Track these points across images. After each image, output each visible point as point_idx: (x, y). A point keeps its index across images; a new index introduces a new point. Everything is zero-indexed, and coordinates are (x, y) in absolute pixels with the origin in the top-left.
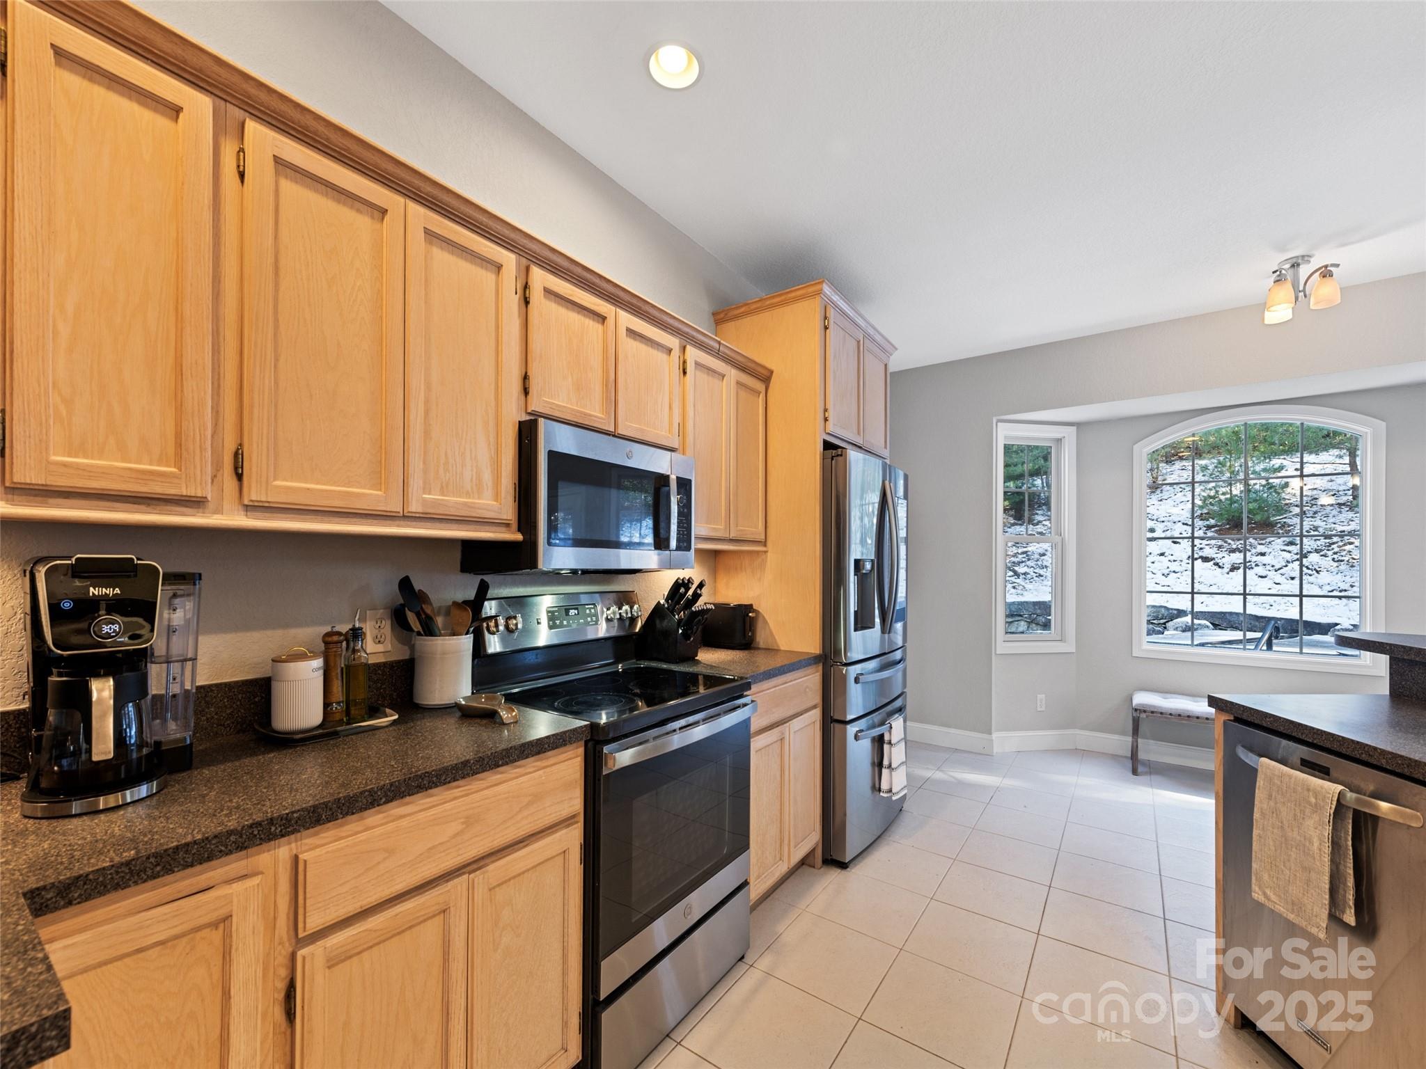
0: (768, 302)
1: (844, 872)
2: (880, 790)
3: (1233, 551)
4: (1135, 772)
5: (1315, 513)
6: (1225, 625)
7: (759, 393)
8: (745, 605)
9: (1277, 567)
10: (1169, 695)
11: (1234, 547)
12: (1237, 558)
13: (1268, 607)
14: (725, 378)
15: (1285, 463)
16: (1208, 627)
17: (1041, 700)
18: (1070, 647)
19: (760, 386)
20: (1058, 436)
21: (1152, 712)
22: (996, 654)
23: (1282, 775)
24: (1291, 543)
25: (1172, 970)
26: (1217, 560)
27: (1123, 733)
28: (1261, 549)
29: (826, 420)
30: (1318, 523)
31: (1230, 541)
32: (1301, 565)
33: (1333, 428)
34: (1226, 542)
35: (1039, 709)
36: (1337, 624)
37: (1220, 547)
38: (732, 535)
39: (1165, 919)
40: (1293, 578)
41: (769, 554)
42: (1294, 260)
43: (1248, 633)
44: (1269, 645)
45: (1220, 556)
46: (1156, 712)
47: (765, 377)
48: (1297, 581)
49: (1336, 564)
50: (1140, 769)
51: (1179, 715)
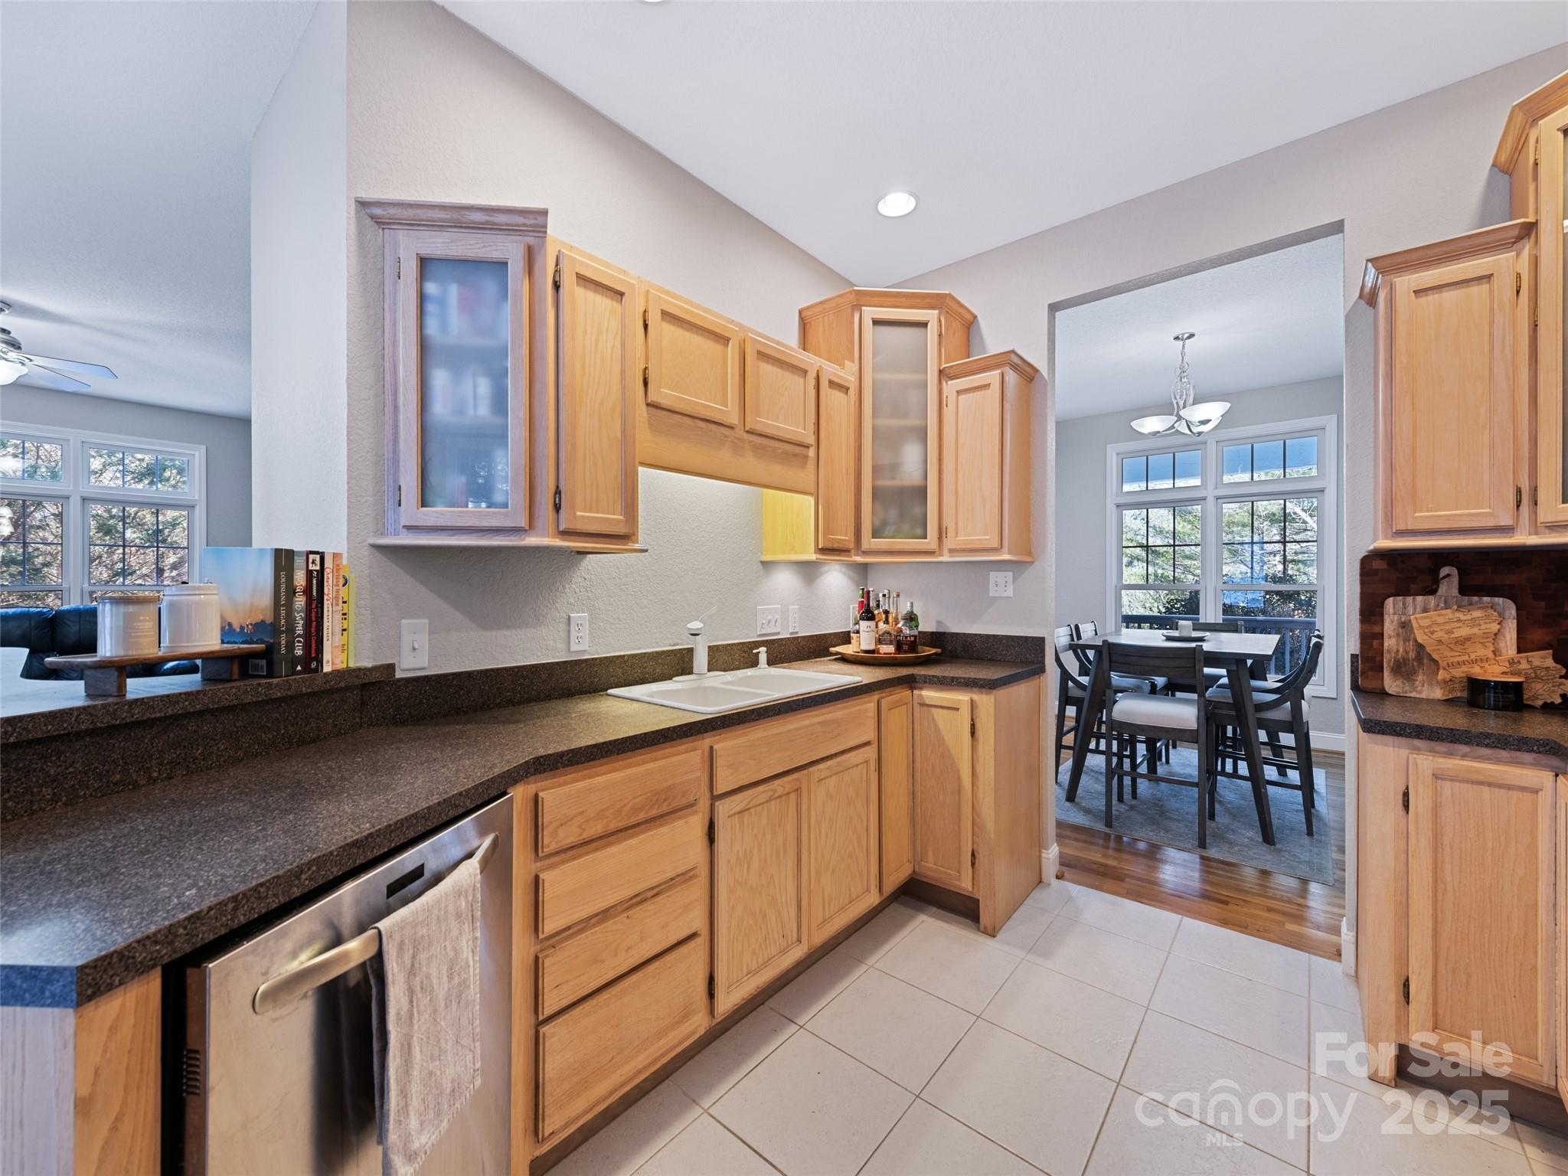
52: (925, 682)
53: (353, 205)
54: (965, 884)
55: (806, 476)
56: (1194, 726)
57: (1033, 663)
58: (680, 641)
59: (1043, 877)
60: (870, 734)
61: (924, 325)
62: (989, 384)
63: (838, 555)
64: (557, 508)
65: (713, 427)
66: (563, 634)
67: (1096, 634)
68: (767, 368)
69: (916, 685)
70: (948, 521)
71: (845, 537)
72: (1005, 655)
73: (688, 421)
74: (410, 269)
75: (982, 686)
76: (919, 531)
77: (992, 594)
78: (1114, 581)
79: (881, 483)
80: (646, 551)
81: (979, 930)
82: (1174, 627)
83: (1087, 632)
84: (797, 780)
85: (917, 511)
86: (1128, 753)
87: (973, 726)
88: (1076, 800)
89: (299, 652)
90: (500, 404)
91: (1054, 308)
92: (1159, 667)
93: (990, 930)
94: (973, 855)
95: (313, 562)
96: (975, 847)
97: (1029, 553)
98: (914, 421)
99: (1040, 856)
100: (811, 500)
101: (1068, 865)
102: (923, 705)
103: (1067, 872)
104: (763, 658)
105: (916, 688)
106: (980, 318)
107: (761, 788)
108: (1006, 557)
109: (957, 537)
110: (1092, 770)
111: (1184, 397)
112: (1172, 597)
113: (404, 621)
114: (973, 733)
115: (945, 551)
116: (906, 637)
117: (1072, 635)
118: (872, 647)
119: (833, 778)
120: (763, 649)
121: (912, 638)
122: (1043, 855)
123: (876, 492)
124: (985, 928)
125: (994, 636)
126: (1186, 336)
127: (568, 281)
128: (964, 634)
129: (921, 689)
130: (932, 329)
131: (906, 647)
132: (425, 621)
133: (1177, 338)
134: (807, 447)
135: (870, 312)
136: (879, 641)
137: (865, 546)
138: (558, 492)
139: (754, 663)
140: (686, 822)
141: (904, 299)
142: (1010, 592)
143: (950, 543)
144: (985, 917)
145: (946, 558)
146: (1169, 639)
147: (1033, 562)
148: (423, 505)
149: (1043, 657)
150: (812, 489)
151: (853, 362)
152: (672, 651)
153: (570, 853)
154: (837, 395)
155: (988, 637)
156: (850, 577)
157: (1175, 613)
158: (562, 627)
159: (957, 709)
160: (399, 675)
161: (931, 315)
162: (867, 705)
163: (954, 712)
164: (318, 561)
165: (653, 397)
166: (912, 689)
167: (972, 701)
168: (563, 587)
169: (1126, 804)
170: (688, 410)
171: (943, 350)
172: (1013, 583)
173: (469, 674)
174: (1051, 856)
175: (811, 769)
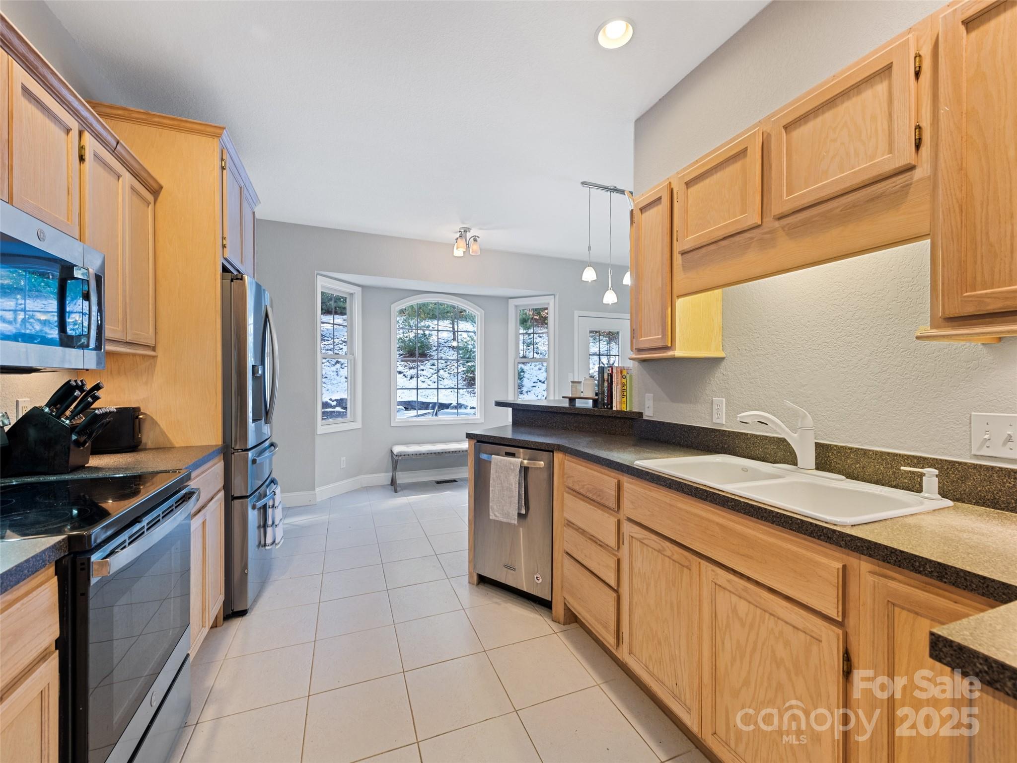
0: (156, 119)
1: (245, 618)
2: (265, 545)
3: (411, 368)
4: (396, 491)
5: (441, 350)
6: (410, 408)
7: (148, 204)
8: (133, 408)
9: (429, 377)
10: (409, 445)
11: (411, 366)
12: (413, 372)
13: (426, 396)
14: (121, 179)
15: (430, 324)
16: (403, 409)
17: (343, 461)
18: (358, 425)
19: (150, 197)
20: (352, 292)
21: (404, 455)
22: (317, 435)
23: (501, 460)
24: (433, 365)
25: (448, 575)
26: (405, 373)
27: (386, 472)
28: (422, 367)
29: (224, 246)
30: (442, 355)
31: (409, 363)
32: (438, 376)
33: (464, 308)
34: (408, 363)
35: (342, 467)
36: (451, 404)
37: (405, 366)
38: (129, 338)
39: (436, 555)
40: (435, 382)
41: (159, 358)
42: (465, 229)
43: (419, 411)
44: (436, 414)
45: (405, 371)
46: (406, 455)
47: (156, 191)
48: (436, 384)
49: (449, 375)
50: (398, 489)
51: (416, 454)
66: (709, 410)
73: (713, 247)
89: (606, 401)
95: (609, 370)
132: (652, 395)
140: (609, 517)
153: (575, 493)
158: (709, 405)
160: (645, 418)
164: (610, 370)
165: (682, 248)
168: (710, 380)
170: (705, 241)
173: (663, 423)
175: (702, 561)
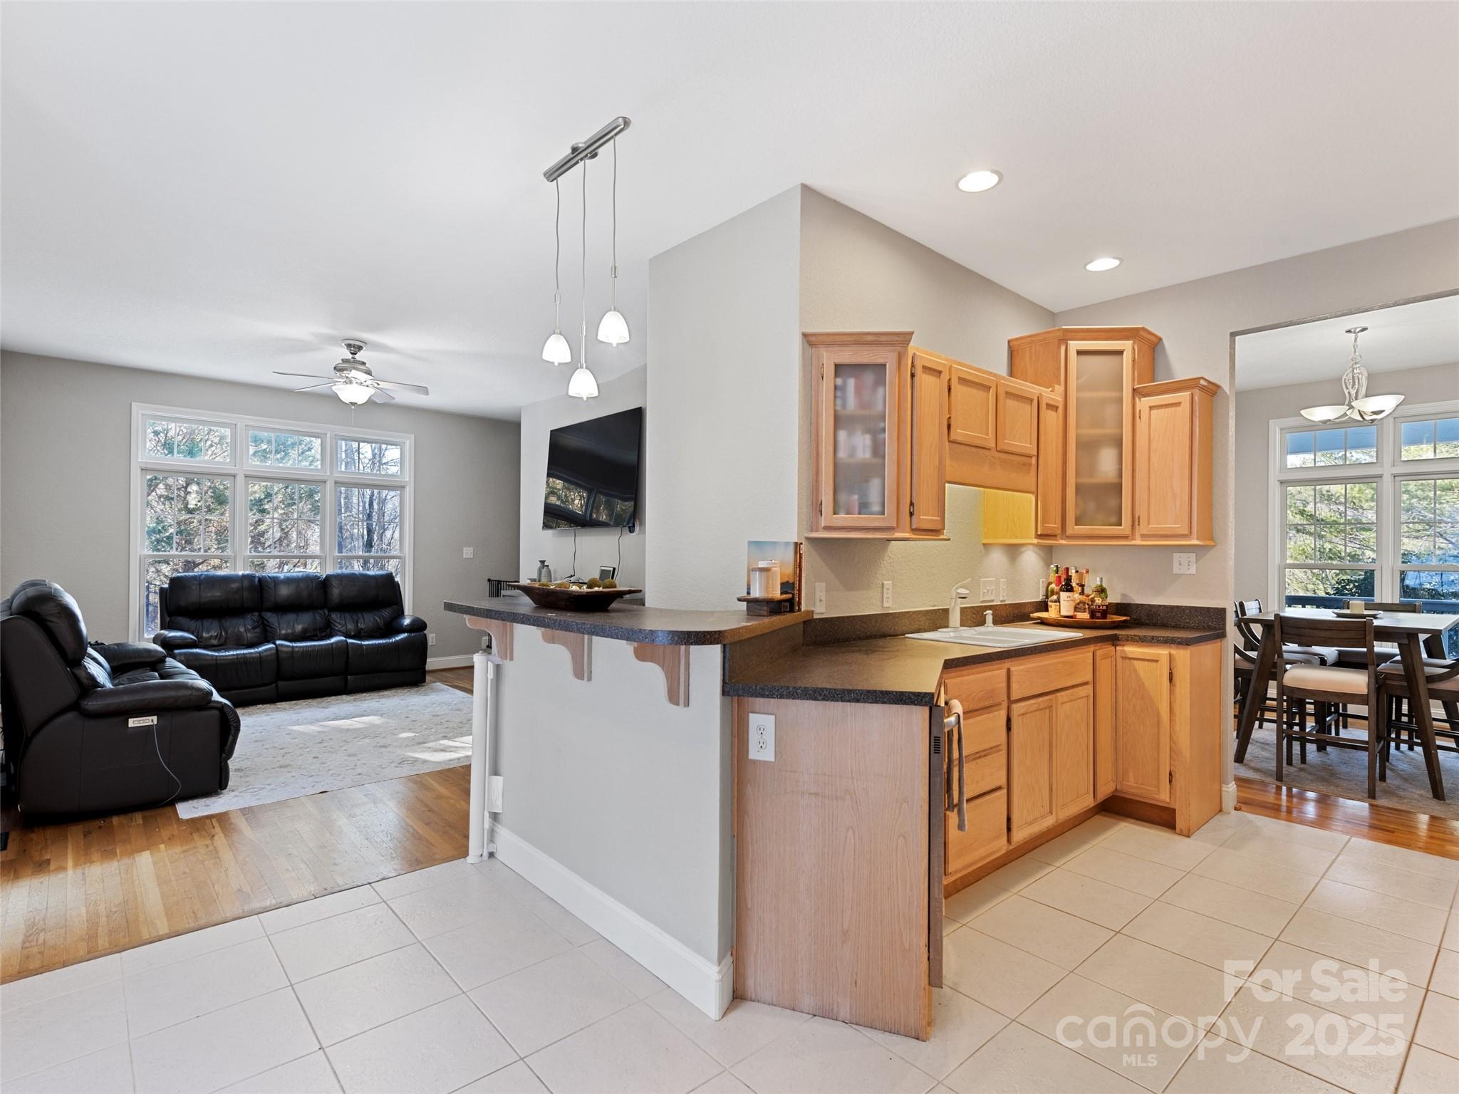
52: (1127, 640)
53: (801, 335)
54: (1163, 797)
55: (1029, 480)
56: (1365, 692)
57: (1215, 629)
58: (936, 603)
59: (1223, 806)
60: (1089, 677)
61: (1120, 353)
62: (1180, 403)
63: (1049, 539)
64: (911, 514)
65: (980, 450)
66: (880, 595)
67: (1260, 611)
68: (1011, 403)
69: (1119, 643)
70: (1141, 511)
71: (1055, 525)
72: (1189, 623)
73: (968, 449)
74: (829, 371)
75: (1180, 643)
76: (1114, 519)
77: (1175, 571)
78: (1277, 560)
79: (1085, 480)
80: (949, 540)
81: (1175, 833)
82: (1346, 605)
83: (1252, 610)
84: (1051, 700)
85: (1113, 503)
86: (1297, 721)
87: (1171, 674)
88: (1245, 762)
90: (878, 450)
91: (1233, 335)
92: (1330, 638)
93: (1184, 832)
94: (1170, 774)
96: (1172, 768)
97: (1212, 539)
98: (1110, 430)
99: (1221, 790)
100: (1033, 497)
101: (1245, 803)
102: (1125, 658)
103: (1243, 807)
104: (989, 618)
105: (1118, 645)
106: (1165, 341)
107: (1033, 701)
108: (1195, 542)
109: (1149, 524)
110: (1257, 742)
111: (1356, 386)
112: (1344, 578)
113: (817, 584)
114: (1171, 680)
115: (1137, 536)
116: (1099, 606)
117: (1236, 612)
118: (1071, 613)
119: (1069, 703)
120: (989, 612)
121: (1104, 607)
122: (1224, 789)
123: (1079, 489)
124: (1181, 830)
125: (1177, 607)
126: (1358, 330)
127: (919, 370)
128: (1149, 605)
129: (1123, 645)
130: (1127, 358)
131: (1098, 615)
132: (824, 583)
133: (1349, 331)
134: (1031, 457)
135: (1075, 345)
136: (1076, 609)
137: (1069, 532)
138: (912, 504)
139: (982, 623)
140: (996, 714)
141: (1104, 333)
142: (1193, 570)
143: (1142, 529)
144: (1180, 823)
145: (1138, 542)
146: (1339, 615)
147: (1215, 546)
148: (834, 514)
149: (1224, 624)
150: (1034, 489)
151: (1060, 385)
152: (934, 610)
154: (1051, 413)
155: (1172, 607)
156: (1039, 555)
157: (1346, 595)
158: (880, 590)
159: (1157, 661)
160: (816, 617)
161: (1126, 345)
162: (1086, 654)
163: (1154, 664)
165: (953, 437)
166: (1115, 645)
167: (1170, 655)
168: (880, 563)
169: (1295, 767)
170: (969, 441)
171: (1136, 373)
172: (1196, 562)
174: (1231, 790)
175: (1058, 694)
